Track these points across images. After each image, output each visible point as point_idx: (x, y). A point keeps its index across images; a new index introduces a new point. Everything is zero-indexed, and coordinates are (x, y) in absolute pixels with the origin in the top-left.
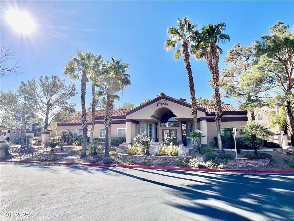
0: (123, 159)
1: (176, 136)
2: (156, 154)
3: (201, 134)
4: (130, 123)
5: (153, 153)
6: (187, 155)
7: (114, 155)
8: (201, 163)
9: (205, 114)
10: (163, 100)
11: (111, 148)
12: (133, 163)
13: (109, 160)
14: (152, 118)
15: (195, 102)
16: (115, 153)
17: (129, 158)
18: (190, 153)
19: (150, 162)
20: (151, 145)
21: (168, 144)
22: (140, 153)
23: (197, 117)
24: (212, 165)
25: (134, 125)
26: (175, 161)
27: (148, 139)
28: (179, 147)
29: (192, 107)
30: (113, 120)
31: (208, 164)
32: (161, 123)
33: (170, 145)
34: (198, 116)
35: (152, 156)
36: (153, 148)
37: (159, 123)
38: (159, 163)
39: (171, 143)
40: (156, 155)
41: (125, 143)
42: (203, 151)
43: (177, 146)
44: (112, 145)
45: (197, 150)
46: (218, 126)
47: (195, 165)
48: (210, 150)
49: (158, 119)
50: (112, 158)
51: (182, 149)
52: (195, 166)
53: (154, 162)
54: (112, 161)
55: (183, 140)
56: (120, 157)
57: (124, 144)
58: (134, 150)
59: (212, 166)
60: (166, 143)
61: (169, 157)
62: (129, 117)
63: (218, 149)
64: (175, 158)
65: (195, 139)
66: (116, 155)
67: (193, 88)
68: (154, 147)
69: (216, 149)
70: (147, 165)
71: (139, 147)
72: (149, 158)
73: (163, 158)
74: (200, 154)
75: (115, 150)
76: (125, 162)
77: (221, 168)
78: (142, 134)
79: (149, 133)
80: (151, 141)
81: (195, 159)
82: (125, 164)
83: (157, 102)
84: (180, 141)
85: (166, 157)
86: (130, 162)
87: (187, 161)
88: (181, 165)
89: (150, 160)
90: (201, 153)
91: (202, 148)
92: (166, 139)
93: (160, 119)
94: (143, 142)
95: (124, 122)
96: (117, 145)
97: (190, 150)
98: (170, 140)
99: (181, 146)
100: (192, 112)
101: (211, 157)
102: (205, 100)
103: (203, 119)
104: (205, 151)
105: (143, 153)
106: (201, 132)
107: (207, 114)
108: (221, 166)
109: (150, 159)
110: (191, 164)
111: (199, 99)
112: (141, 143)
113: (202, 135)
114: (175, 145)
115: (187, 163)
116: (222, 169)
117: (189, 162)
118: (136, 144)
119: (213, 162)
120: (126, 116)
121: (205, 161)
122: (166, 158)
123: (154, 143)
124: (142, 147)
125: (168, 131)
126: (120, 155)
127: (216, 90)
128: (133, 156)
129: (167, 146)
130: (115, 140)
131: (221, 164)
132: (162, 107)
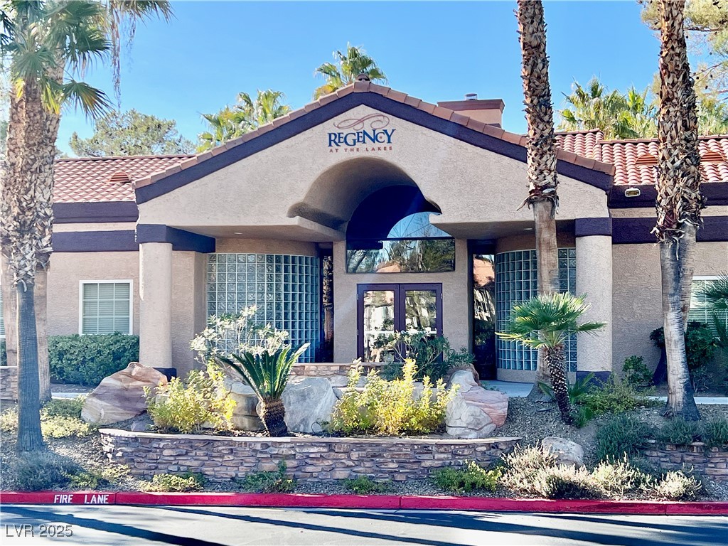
0: (129, 459)
1: (438, 324)
2: (319, 429)
3: (573, 314)
4: (165, 248)
5: (304, 421)
6: (496, 432)
7: (72, 439)
8: (566, 473)
9: (601, 197)
10: (362, 111)
11: (49, 399)
12: (190, 482)
13: (49, 466)
14: (296, 221)
15: (546, 133)
16: (78, 426)
17: (166, 452)
18: (511, 416)
19: (290, 473)
20: (293, 381)
21: (393, 373)
22: (230, 427)
23: (557, 217)
24: (623, 483)
25: (187, 260)
26: (428, 464)
27: (275, 341)
28: (454, 387)
29: (530, 161)
30: (58, 228)
31: (603, 476)
32: (347, 249)
33: (401, 377)
34: (564, 212)
35: (300, 436)
36: (303, 396)
37: (340, 249)
38: (341, 474)
39: (410, 366)
40: (325, 433)
41: (137, 368)
42: (583, 410)
43: (440, 381)
44: (53, 381)
45: (552, 402)
46: (671, 271)
47: (536, 483)
48: (619, 402)
49: (333, 223)
50: (64, 458)
51: (465, 397)
52: (537, 488)
53: (310, 469)
54: (65, 474)
55: (474, 348)
56: (113, 452)
57: (130, 375)
58: (197, 405)
59: (629, 486)
60: (377, 368)
61: (396, 440)
62: (154, 213)
63: (665, 399)
64: (426, 446)
65: (538, 343)
66: (86, 439)
67: (538, 46)
68: (310, 390)
69: (653, 398)
70: (273, 488)
71: (221, 392)
72: (284, 450)
73: (360, 446)
74: (568, 423)
75: (75, 412)
76: (143, 477)
77: (669, 498)
78: (238, 316)
79: (278, 307)
80: (296, 356)
81: (535, 450)
82: (143, 487)
83: (329, 126)
84: (459, 352)
85: (378, 445)
86: (177, 473)
87: (495, 460)
88: (462, 484)
89: (290, 463)
90: (569, 421)
91: (575, 393)
92: (379, 344)
93: (345, 227)
94: (249, 361)
95: (127, 243)
96: (88, 383)
97: (513, 406)
98: (400, 351)
99: (464, 379)
100: (532, 187)
101: (624, 440)
102: (616, 105)
103: (593, 227)
104: (595, 408)
105: (246, 422)
106: (575, 304)
107: (617, 198)
108: (674, 484)
109: (287, 457)
110: (515, 480)
111: (582, 95)
112: (235, 366)
113: (581, 322)
114: (427, 379)
115: (491, 472)
116: (677, 499)
117: (507, 468)
118: (207, 376)
119: (633, 466)
120: (140, 207)
121: (592, 462)
122: (377, 449)
123: (311, 366)
124: (240, 388)
125: (389, 295)
126: (110, 440)
127: (665, 67)
128: (190, 441)
129: (384, 383)
130: (66, 352)
131: (673, 475)
132: (355, 155)
